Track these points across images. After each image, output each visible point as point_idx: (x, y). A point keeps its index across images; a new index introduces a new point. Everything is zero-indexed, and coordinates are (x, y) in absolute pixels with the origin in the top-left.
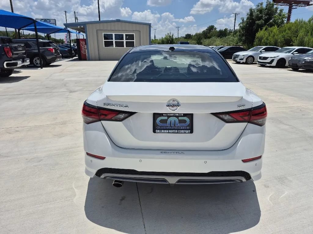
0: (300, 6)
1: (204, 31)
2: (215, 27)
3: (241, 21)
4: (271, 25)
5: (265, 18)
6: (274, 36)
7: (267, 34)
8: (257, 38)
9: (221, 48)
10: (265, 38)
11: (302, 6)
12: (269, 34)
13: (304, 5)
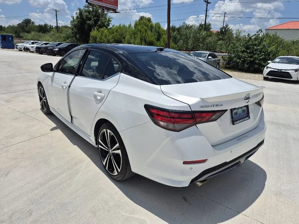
0: (110, 12)
1: (20, 24)
2: (32, 21)
3: (72, 19)
4: (101, 27)
5: (94, 19)
6: (106, 36)
7: (100, 34)
8: (92, 37)
9: (59, 44)
10: (99, 38)
11: (111, 12)
12: (102, 34)
13: (112, 12)
